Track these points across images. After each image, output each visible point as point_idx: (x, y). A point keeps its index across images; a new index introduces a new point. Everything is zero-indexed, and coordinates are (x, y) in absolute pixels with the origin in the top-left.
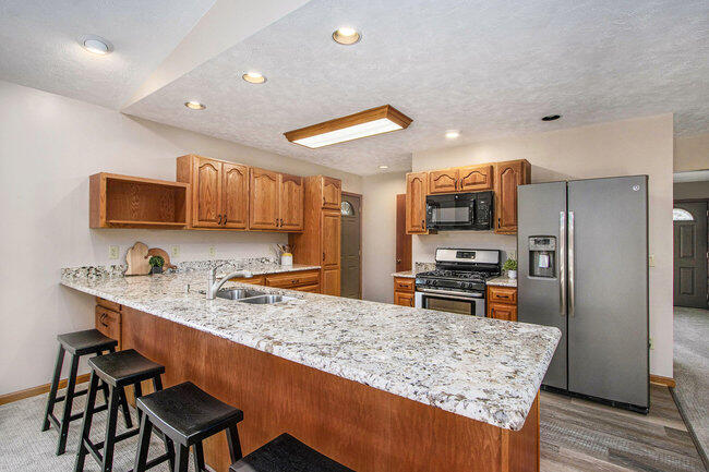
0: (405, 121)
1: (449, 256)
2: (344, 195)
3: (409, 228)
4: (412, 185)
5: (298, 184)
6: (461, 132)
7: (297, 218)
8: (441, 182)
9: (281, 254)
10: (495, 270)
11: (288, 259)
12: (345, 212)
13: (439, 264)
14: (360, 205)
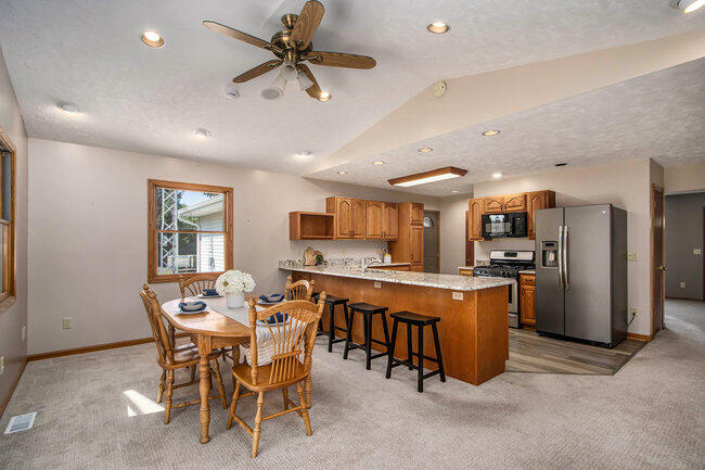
0: (462, 172)
1: (499, 255)
2: (427, 213)
3: (470, 237)
4: (472, 206)
5: (394, 208)
6: (503, 174)
7: (394, 231)
8: (492, 205)
9: (384, 255)
10: (530, 265)
11: (388, 258)
12: (426, 224)
13: (493, 261)
14: (438, 219)
